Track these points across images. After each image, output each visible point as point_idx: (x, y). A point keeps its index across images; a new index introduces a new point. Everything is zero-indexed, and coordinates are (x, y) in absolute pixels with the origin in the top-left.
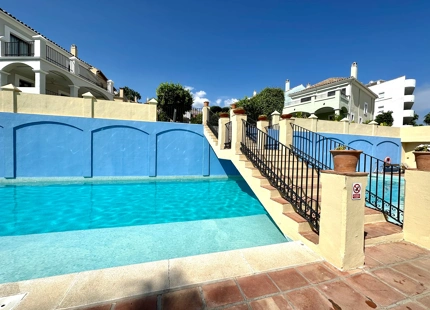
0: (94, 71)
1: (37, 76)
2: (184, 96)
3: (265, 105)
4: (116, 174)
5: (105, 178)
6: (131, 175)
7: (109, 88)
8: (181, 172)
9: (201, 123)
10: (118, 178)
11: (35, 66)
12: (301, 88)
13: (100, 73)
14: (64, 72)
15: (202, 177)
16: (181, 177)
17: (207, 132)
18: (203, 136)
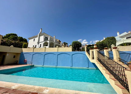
0: (58, 40)
1: (48, 44)
2: (79, 44)
3: (108, 43)
4: (62, 66)
5: (60, 67)
6: (66, 66)
7: (61, 44)
8: (79, 66)
9: (85, 51)
10: (63, 67)
11: (48, 42)
12: (125, 33)
13: (59, 40)
14: (53, 42)
15: (86, 68)
16: (79, 67)
17: (86, 54)
18: (85, 55)
